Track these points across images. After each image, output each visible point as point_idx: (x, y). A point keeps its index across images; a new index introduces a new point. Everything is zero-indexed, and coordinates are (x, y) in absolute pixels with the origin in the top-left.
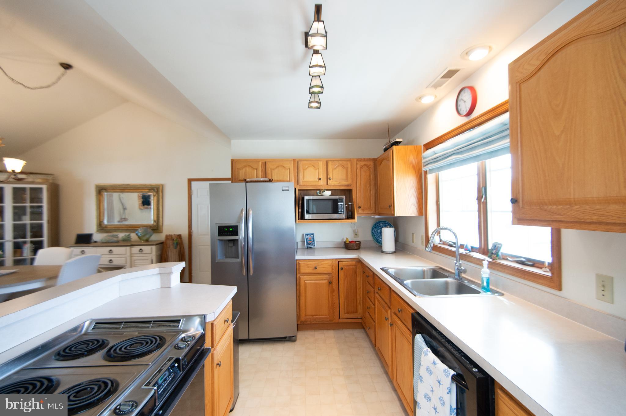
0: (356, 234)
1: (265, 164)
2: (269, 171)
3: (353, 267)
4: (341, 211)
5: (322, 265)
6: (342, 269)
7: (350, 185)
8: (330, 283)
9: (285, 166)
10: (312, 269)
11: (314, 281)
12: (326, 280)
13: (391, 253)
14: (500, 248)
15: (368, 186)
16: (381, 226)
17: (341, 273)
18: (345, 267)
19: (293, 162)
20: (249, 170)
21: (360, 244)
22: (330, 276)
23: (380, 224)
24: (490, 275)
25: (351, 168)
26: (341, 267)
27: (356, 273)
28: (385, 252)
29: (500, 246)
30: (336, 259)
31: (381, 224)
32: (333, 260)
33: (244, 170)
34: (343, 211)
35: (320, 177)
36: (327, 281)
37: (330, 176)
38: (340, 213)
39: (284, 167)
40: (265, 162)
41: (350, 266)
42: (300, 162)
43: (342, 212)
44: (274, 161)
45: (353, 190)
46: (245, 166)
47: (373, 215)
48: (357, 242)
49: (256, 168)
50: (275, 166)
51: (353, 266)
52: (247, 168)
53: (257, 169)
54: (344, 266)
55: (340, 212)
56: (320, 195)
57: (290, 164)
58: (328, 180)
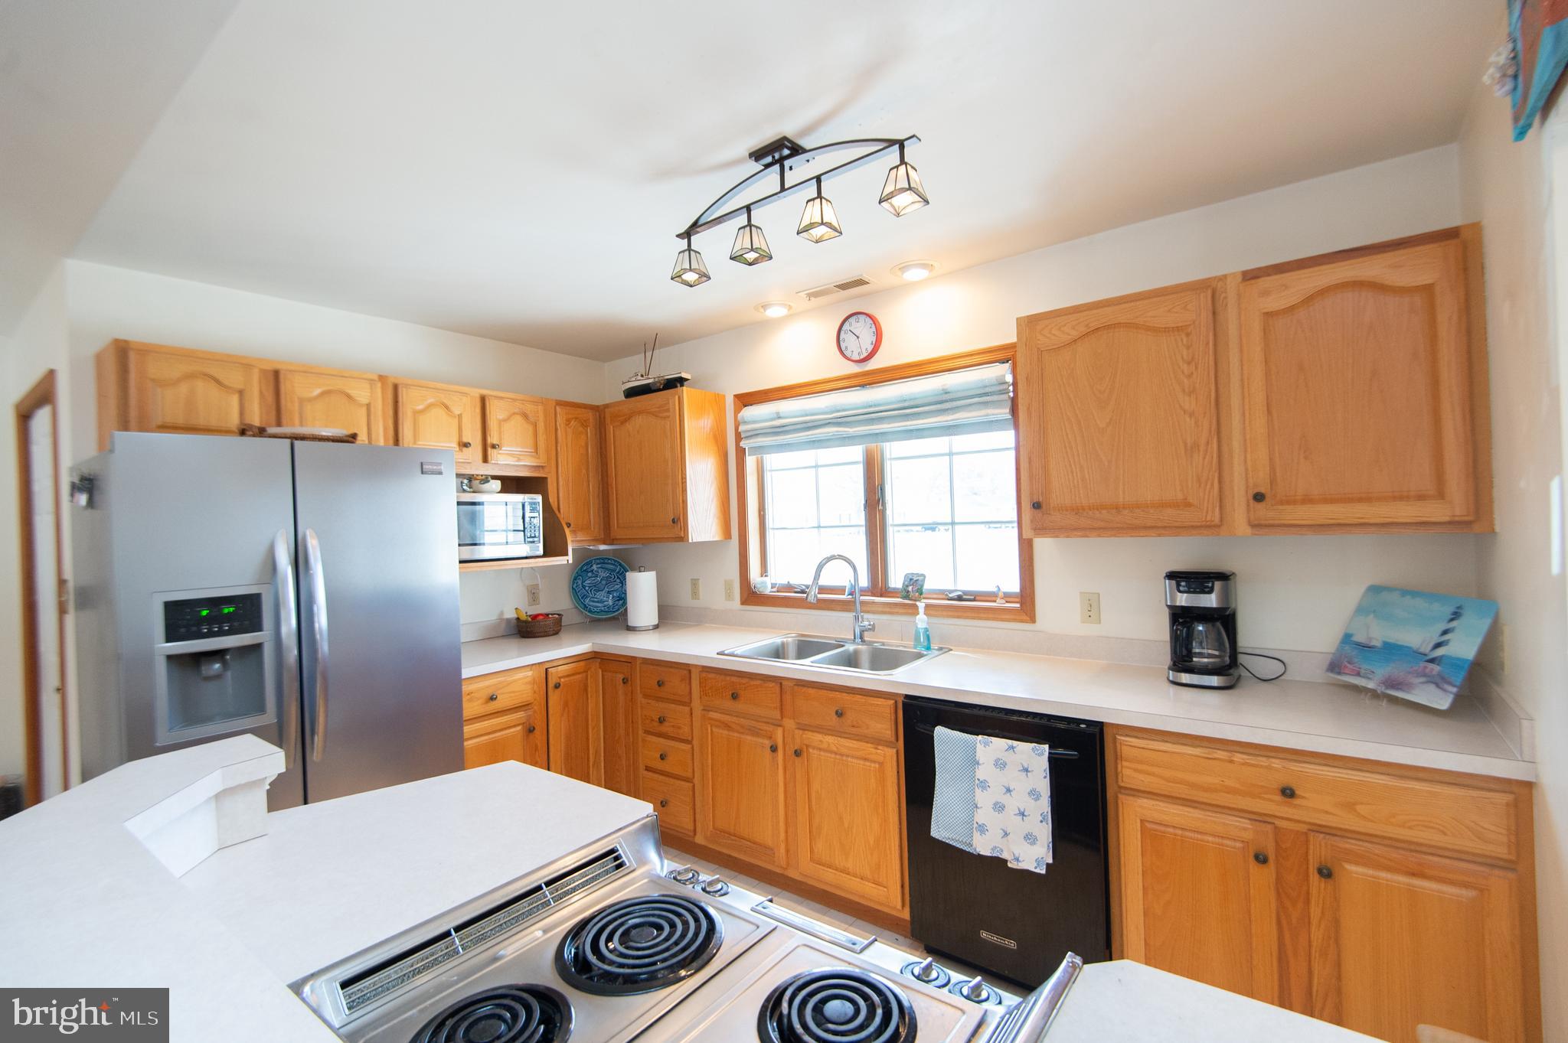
0: (533, 595)
1: (275, 377)
2: (289, 405)
3: (580, 676)
4: (533, 535)
5: (509, 684)
6: (557, 686)
7: (542, 467)
8: (531, 730)
9: (353, 393)
10: (482, 704)
11: (486, 737)
12: (518, 725)
13: (651, 628)
14: (924, 580)
15: (584, 471)
16: (592, 571)
17: (555, 697)
18: (562, 680)
19: (379, 385)
20: (203, 390)
21: (561, 619)
22: (530, 712)
23: (592, 566)
24: (928, 623)
25: (545, 422)
26: (554, 683)
27: (586, 690)
28: (638, 629)
29: (921, 578)
30: (541, 663)
31: (595, 567)
32: (534, 667)
33: (184, 388)
34: (537, 535)
35: (465, 440)
36: (519, 728)
37: (492, 439)
38: (531, 540)
39: (349, 397)
40: (276, 374)
41: (573, 675)
42: (404, 389)
43: (535, 537)
44: (310, 371)
45: (549, 480)
46: (190, 377)
47: (592, 543)
48: (550, 616)
49: (240, 387)
50: (317, 392)
51: (579, 673)
52: (200, 385)
53: (241, 393)
54: (560, 678)
55: (531, 537)
56: (471, 490)
57: (371, 388)
58: (489, 449)
